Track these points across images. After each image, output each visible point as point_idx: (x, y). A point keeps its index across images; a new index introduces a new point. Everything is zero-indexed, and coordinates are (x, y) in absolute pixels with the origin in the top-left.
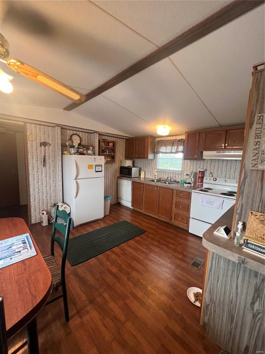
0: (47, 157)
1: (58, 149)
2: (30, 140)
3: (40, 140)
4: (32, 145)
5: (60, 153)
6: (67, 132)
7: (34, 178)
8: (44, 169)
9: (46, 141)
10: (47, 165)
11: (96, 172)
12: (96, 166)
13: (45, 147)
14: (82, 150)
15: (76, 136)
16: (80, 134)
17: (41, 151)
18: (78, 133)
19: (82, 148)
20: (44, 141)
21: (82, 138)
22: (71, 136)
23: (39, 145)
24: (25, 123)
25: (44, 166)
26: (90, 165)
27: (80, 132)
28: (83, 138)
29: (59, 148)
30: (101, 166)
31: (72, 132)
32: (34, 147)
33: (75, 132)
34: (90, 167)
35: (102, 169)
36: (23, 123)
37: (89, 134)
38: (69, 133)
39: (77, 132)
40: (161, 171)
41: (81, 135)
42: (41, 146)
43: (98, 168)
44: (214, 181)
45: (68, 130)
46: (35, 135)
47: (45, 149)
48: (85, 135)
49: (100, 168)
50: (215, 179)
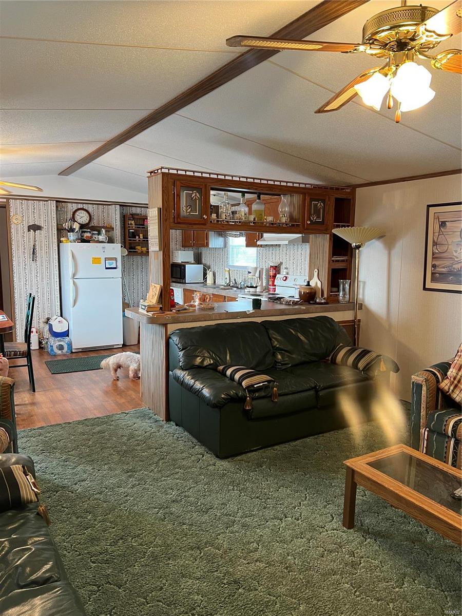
0: (37, 246)
1: (52, 234)
2: (15, 223)
3: (28, 222)
4: (17, 230)
5: (56, 241)
6: (67, 207)
7: (20, 279)
8: (33, 264)
9: (36, 223)
10: (37, 260)
11: (107, 268)
12: (106, 259)
13: (35, 231)
14: (89, 235)
15: (83, 211)
16: (90, 208)
17: (29, 239)
18: (85, 207)
19: (89, 232)
20: (33, 223)
21: (92, 214)
22: (74, 213)
23: (26, 229)
24: (8, 199)
25: (33, 260)
26: (95, 258)
27: (90, 205)
28: (95, 213)
29: (54, 232)
30: (116, 259)
31: (75, 207)
32: (20, 232)
33: (80, 206)
34: (96, 260)
35: (118, 265)
36: (5, 200)
37: (105, 206)
38: (72, 207)
39: (84, 205)
40: (234, 270)
41: (90, 210)
42: (29, 231)
43: (109, 263)
44: (285, 280)
45: (69, 204)
46: (21, 215)
47: (35, 235)
48: (98, 209)
49: (113, 263)
50: (284, 278)
